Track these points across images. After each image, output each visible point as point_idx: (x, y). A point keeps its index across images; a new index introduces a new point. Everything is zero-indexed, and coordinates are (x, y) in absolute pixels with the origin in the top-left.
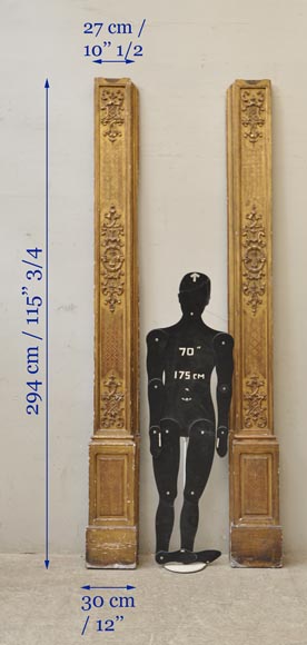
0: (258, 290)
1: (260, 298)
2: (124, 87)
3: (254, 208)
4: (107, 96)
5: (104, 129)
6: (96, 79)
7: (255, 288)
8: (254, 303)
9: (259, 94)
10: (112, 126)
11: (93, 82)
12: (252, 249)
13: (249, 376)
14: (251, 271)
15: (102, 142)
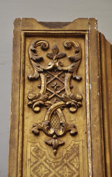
4: (42, 54)
6: (17, 22)
10: (54, 114)
11: (11, 28)
15: (29, 148)
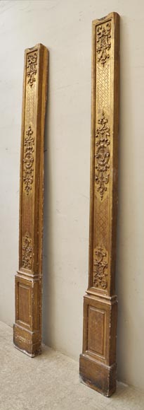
0: (104, 180)
1: (106, 186)
2: (37, 50)
3: (103, 115)
4: (30, 59)
5: (28, 79)
6: (25, 50)
7: (102, 178)
8: (101, 190)
9: (107, 25)
10: (31, 76)
12: (101, 147)
13: (97, 247)
14: (99, 165)
15: (27, 87)
